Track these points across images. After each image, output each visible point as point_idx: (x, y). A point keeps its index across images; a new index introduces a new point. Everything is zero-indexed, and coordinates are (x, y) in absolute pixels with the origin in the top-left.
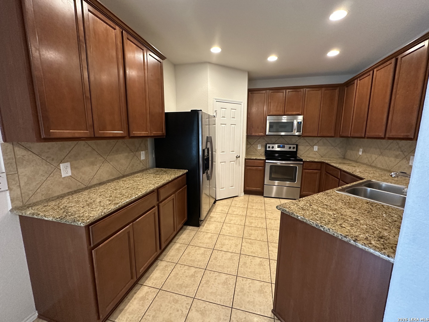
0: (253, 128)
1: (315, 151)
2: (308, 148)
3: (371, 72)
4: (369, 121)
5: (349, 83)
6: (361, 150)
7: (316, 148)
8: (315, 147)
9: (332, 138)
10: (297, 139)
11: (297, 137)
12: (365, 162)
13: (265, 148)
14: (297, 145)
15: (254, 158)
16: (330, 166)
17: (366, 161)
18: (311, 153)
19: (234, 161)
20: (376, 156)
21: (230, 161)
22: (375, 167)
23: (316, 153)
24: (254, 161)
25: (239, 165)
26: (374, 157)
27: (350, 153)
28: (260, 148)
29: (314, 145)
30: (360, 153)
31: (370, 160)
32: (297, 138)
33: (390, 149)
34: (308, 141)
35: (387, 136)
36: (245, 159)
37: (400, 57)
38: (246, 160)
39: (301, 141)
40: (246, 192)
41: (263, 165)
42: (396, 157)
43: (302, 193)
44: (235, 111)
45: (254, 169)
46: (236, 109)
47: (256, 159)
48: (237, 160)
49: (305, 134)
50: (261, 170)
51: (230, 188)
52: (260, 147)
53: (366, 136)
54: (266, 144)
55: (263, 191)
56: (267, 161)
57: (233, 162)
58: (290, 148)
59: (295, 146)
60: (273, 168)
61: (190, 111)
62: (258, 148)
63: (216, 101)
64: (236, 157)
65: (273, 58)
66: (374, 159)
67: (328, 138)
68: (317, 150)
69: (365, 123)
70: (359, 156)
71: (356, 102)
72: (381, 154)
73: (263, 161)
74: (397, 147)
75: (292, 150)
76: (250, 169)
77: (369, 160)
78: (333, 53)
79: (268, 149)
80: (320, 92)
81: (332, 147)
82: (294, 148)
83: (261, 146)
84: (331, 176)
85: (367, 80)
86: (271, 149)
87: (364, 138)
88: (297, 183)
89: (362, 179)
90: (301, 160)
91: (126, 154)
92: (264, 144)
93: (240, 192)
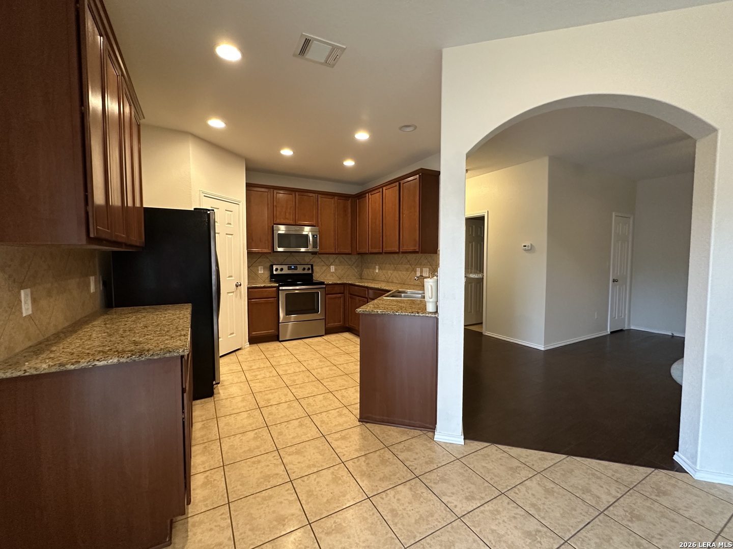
0: (253, 240)
1: (332, 272)
2: (324, 268)
3: (381, 189)
4: (384, 237)
5: (361, 196)
6: (377, 267)
7: (333, 268)
8: (331, 267)
9: (348, 256)
10: (311, 258)
11: (310, 254)
12: (383, 280)
13: (269, 272)
14: (312, 266)
15: (262, 285)
16: (354, 287)
17: (383, 278)
18: (328, 275)
19: (233, 292)
20: (392, 272)
21: (228, 293)
22: (392, 282)
23: (334, 275)
24: (261, 290)
25: (241, 298)
26: (390, 273)
27: (365, 272)
28: (262, 272)
29: (331, 265)
30: (377, 271)
31: (387, 276)
32: (311, 256)
33: (402, 263)
34: (323, 260)
35: (401, 250)
36: (248, 288)
37: (402, 182)
38: (250, 290)
39: (315, 260)
40: (253, 340)
41: (275, 295)
42: (407, 270)
43: (327, 327)
44: (231, 215)
45: (263, 302)
46: (232, 211)
47: (264, 287)
48: (237, 289)
49: (323, 251)
50: (273, 302)
51: (229, 337)
52: (262, 270)
53: (384, 251)
54: (272, 266)
55: (278, 334)
56: (281, 288)
57: (232, 294)
58: (304, 269)
59: (310, 266)
60: (290, 297)
61: (193, 210)
62: (260, 272)
63: (204, 196)
64: (236, 285)
65: (287, 152)
66: (390, 275)
67: (344, 255)
68: (334, 271)
69: (381, 239)
70: (376, 274)
71: (370, 217)
72: (395, 269)
73: (275, 289)
74: (406, 261)
75: (306, 272)
76: (256, 303)
77: (385, 277)
78: (349, 163)
79: (275, 273)
80: (332, 201)
81: (349, 267)
82: (309, 269)
83: (264, 269)
84: (357, 298)
85: (377, 196)
86: (279, 272)
87: (381, 253)
88: (320, 314)
89: (389, 291)
90: (323, 283)
91: (77, 280)
92: (268, 265)
93: (244, 341)
